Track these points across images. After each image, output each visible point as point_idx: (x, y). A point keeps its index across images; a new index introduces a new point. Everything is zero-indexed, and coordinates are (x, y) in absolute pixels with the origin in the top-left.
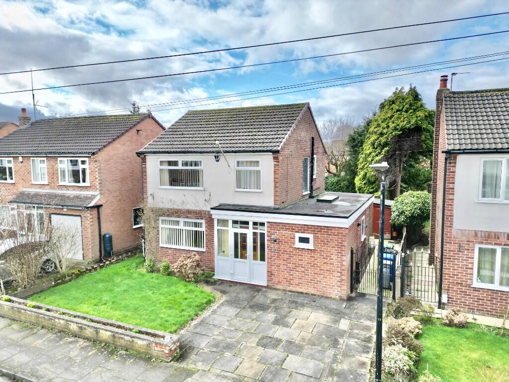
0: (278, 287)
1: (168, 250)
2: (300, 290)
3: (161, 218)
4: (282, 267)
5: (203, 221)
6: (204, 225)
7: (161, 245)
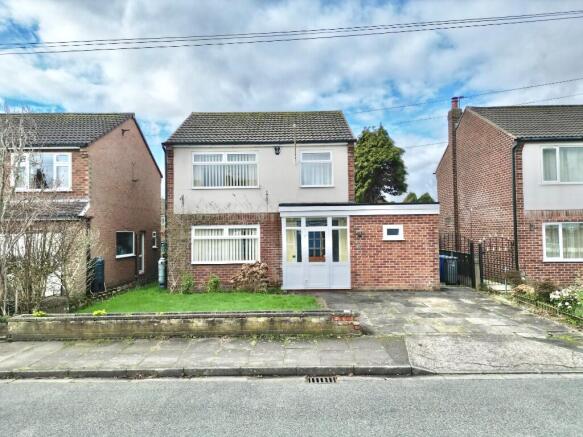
0: (365, 288)
1: (204, 268)
2: (390, 288)
3: (194, 228)
4: (369, 265)
5: (258, 227)
6: (259, 231)
7: (193, 263)
